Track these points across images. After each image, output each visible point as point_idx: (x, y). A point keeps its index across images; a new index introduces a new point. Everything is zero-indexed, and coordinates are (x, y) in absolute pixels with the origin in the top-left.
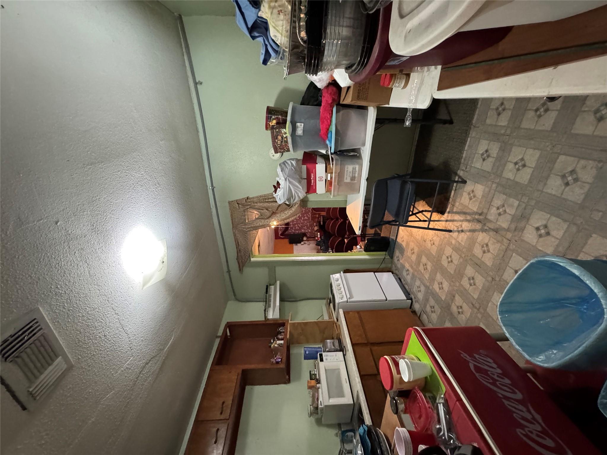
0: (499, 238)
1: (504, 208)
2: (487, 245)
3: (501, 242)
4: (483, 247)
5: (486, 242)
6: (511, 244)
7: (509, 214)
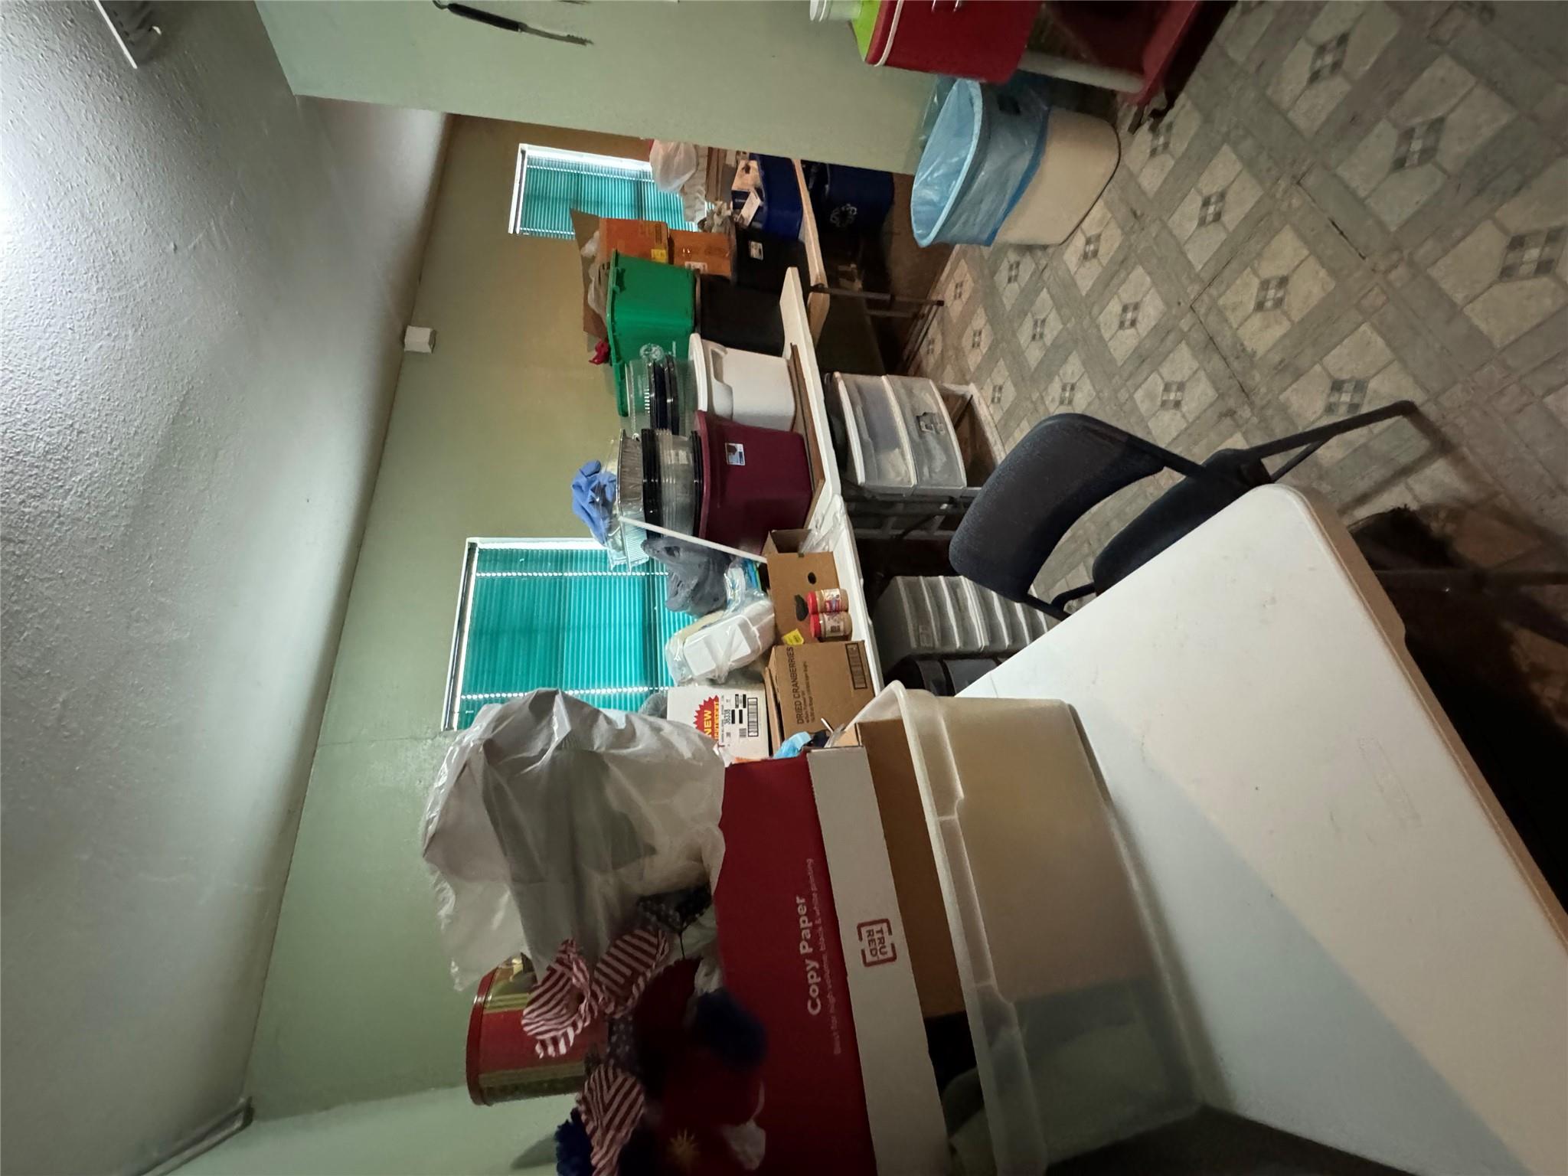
0: (1212, 321)
1: (1164, 398)
2: (1260, 306)
3: (1213, 306)
4: (1279, 303)
5: (1257, 320)
6: (1192, 297)
7: (1162, 378)
